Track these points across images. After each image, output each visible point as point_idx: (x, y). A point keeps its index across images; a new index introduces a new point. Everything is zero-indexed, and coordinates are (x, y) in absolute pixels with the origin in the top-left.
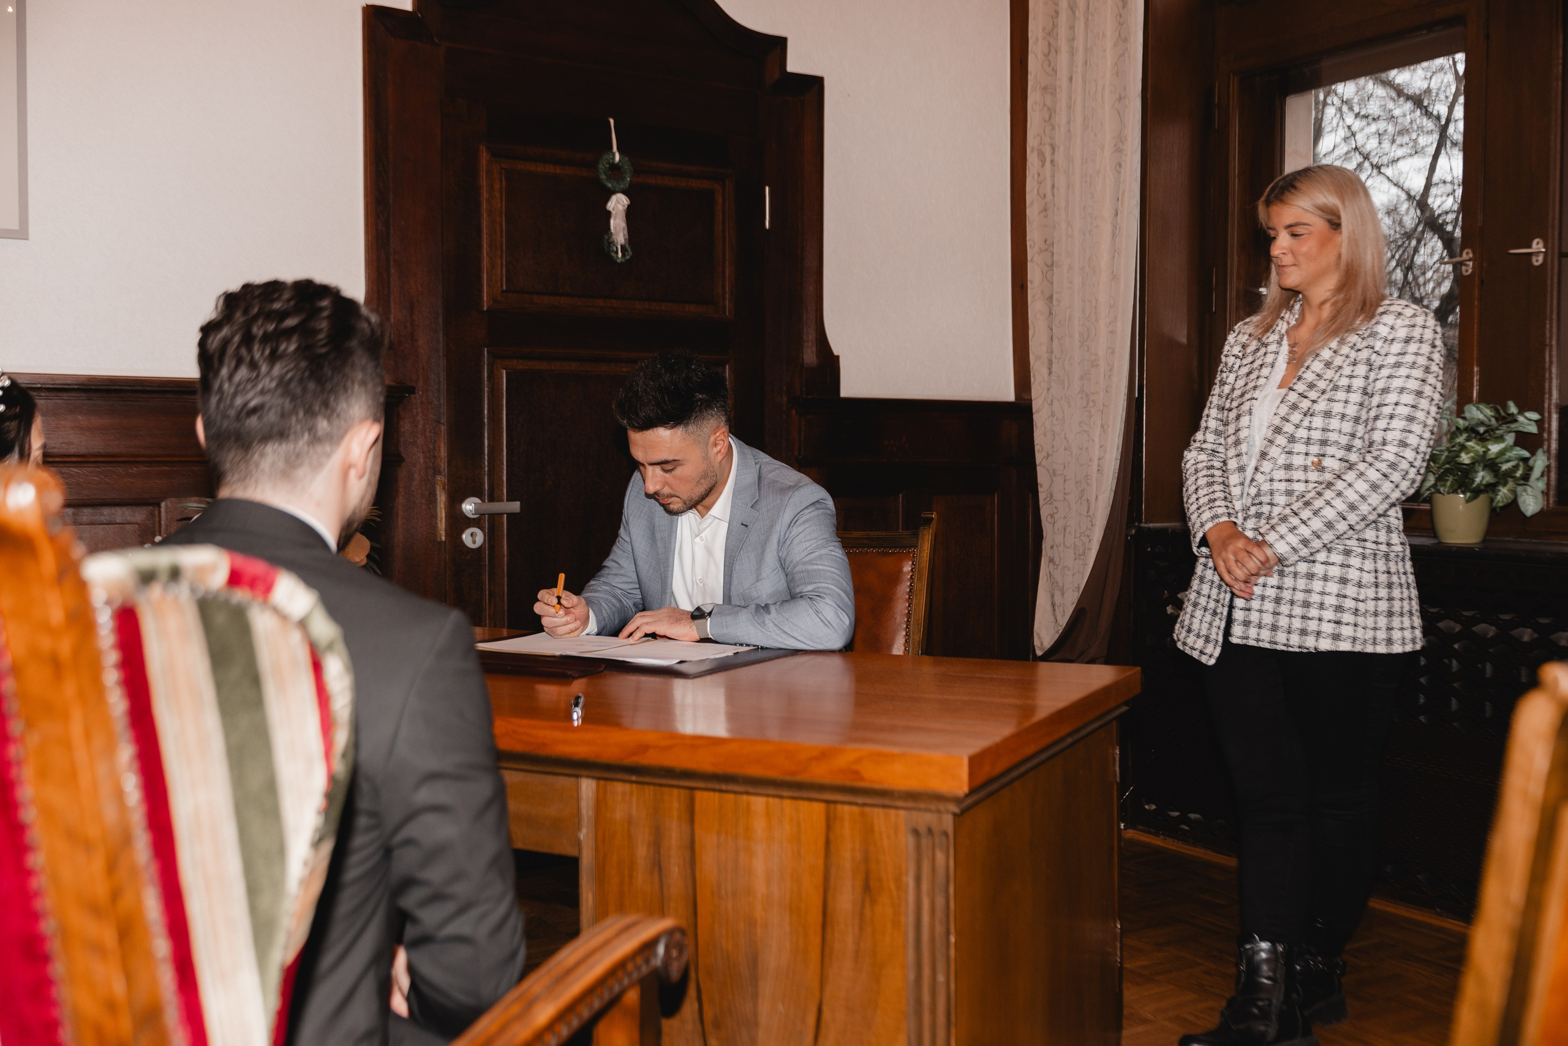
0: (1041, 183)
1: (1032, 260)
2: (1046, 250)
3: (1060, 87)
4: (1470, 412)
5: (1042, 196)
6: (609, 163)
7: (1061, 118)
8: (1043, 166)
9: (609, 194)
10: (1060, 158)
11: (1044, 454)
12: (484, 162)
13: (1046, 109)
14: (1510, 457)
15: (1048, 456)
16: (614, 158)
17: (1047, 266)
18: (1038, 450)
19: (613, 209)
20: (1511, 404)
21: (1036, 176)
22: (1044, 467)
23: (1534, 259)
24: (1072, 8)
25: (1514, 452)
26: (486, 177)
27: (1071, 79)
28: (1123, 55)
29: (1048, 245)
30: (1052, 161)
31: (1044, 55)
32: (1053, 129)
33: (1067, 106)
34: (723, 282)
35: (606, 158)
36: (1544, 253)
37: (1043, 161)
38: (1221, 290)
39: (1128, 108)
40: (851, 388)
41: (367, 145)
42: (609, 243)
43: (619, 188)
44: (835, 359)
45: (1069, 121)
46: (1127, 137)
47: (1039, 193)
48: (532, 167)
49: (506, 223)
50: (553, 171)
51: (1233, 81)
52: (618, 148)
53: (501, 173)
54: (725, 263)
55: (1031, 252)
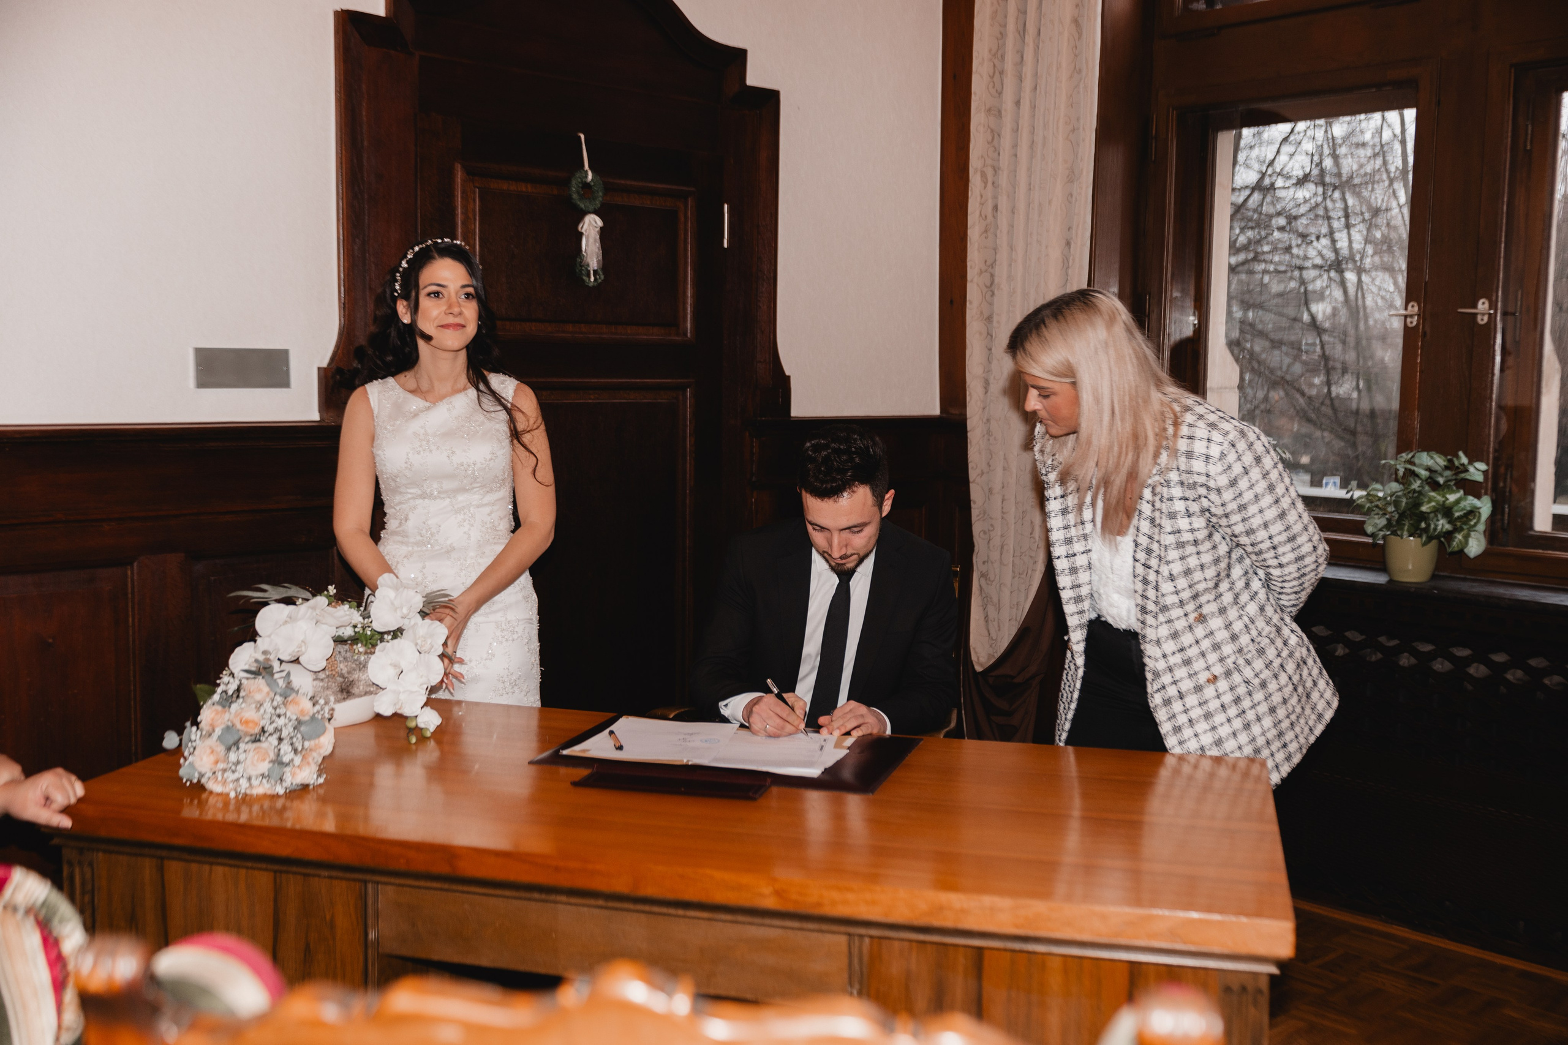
0: (983, 204)
1: (972, 281)
2: (986, 271)
3: (1005, 111)
4: (1420, 458)
5: (983, 216)
6: (582, 182)
7: (1006, 141)
8: (985, 187)
9: (581, 215)
10: (1003, 180)
11: (978, 471)
12: (459, 180)
13: (989, 130)
14: (1465, 506)
15: (983, 473)
16: (586, 177)
17: (986, 287)
18: (972, 468)
19: (586, 231)
20: (1461, 454)
21: (979, 198)
22: (978, 484)
23: (1479, 317)
24: (1022, 32)
25: (1468, 502)
26: (462, 197)
27: (1018, 103)
28: (1077, 86)
29: (990, 266)
30: (993, 183)
31: (990, 76)
32: (997, 152)
33: (1013, 130)
34: (685, 303)
35: (578, 175)
36: (1490, 314)
37: (986, 183)
38: (1154, 316)
39: (1084, 140)
40: (800, 408)
41: (341, 163)
42: (581, 266)
43: (591, 208)
44: (787, 380)
45: (1015, 146)
46: (1082, 170)
47: (981, 214)
48: (504, 186)
49: (480, 246)
50: (524, 189)
51: (1172, 116)
52: (589, 166)
53: (474, 193)
54: (687, 284)
55: (972, 273)
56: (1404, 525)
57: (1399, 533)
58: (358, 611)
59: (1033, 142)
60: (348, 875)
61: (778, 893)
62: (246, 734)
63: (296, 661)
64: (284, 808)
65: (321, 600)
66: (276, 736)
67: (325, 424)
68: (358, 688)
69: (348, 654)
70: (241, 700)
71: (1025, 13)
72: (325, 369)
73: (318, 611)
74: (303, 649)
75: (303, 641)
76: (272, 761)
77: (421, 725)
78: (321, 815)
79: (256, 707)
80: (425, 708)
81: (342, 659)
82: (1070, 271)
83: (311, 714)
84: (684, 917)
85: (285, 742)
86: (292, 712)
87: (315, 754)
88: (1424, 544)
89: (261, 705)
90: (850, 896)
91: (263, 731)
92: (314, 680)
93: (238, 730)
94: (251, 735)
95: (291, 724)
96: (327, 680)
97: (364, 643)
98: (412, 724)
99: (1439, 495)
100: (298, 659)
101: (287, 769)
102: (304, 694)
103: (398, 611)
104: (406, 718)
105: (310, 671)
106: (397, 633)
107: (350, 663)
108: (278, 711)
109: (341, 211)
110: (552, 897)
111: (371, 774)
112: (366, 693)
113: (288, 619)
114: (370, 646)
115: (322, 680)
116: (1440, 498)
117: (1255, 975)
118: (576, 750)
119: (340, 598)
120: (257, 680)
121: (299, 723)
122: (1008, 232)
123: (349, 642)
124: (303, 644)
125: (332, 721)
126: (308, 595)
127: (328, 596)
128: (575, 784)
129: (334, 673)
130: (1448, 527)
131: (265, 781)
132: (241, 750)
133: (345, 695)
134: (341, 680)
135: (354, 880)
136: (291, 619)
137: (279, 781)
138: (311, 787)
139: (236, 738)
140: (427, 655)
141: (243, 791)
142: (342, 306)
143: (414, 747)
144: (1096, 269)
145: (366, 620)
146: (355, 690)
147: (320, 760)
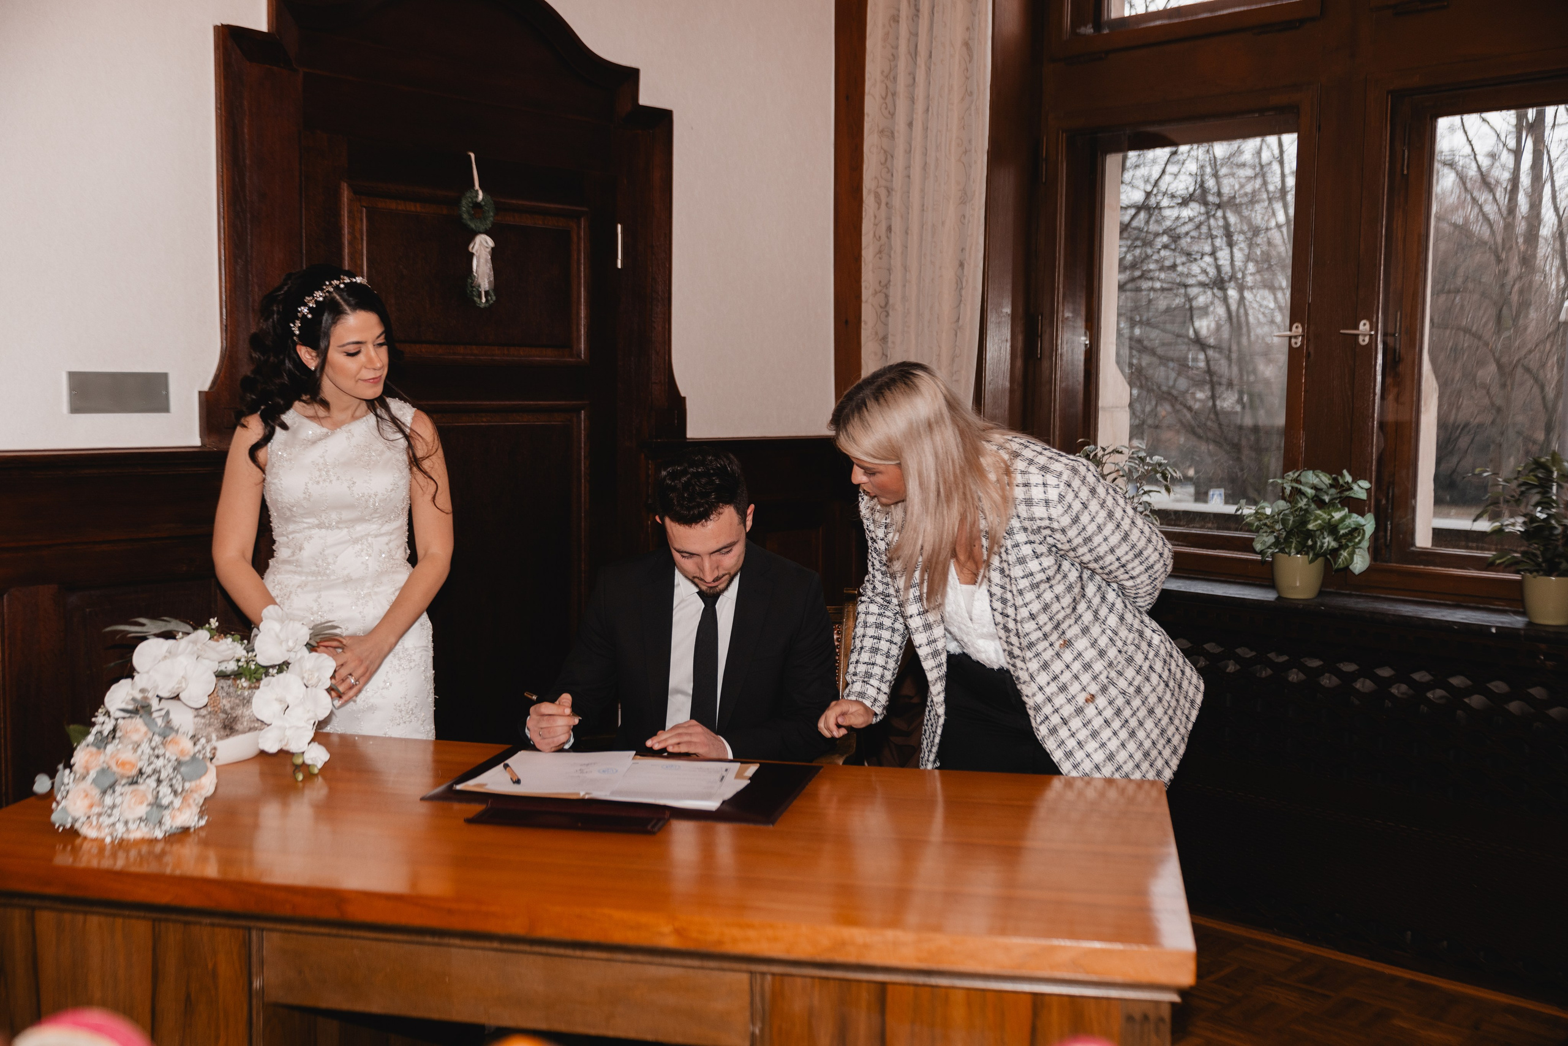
0: (876, 225)
1: (866, 302)
2: (880, 292)
3: (898, 132)
4: (1306, 477)
5: (878, 238)
6: (472, 202)
7: (899, 163)
8: (879, 208)
9: (472, 235)
10: (897, 200)
12: (346, 200)
13: (882, 151)
14: (1349, 523)
16: (477, 196)
17: (881, 307)
19: (477, 251)
20: (1345, 472)
21: (872, 218)
23: (1361, 338)
24: (914, 54)
25: (1352, 519)
26: (349, 217)
27: (910, 125)
28: (969, 108)
29: (884, 286)
30: (887, 204)
31: (883, 98)
32: (890, 174)
33: (906, 151)
34: (578, 325)
35: (468, 194)
36: (1371, 335)
37: (879, 203)
38: (1046, 337)
39: (975, 162)
40: (697, 428)
41: (223, 182)
42: (472, 287)
43: (482, 228)
44: (683, 400)
45: (908, 167)
46: (974, 191)
47: (875, 236)
48: (393, 205)
49: (368, 267)
50: (413, 209)
51: (1062, 138)
52: (480, 186)
53: (361, 212)
54: (580, 304)
55: (866, 293)
56: (1292, 542)
57: (1287, 550)
58: (242, 644)
59: (926, 163)
60: (231, 922)
61: (678, 932)
62: (122, 777)
63: (177, 697)
64: (163, 853)
65: (203, 634)
66: (154, 777)
67: (206, 450)
68: (242, 724)
69: (232, 690)
70: (117, 741)
71: (917, 35)
72: (206, 392)
73: (199, 646)
74: (184, 685)
75: (183, 677)
76: (149, 804)
77: (308, 762)
78: (202, 859)
79: (133, 748)
80: (312, 744)
81: (224, 694)
82: (963, 292)
83: (192, 753)
84: (582, 958)
85: (164, 783)
86: (171, 753)
87: (196, 796)
88: (1311, 562)
89: (139, 746)
90: (751, 933)
91: (141, 772)
92: (195, 717)
93: (114, 773)
94: (128, 777)
95: (170, 764)
96: (209, 716)
97: (248, 677)
98: (299, 761)
99: (1325, 513)
100: (178, 695)
101: (167, 813)
102: (184, 733)
103: (284, 644)
104: (293, 754)
105: (191, 708)
106: (283, 667)
107: (233, 699)
108: (156, 752)
109: (222, 231)
110: (446, 940)
111: (256, 815)
112: (250, 730)
113: (167, 654)
114: (255, 680)
115: (204, 717)
116: (1326, 516)
117: (1157, 1003)
118: (470, 785)
119: (223, 631)
120: (134, 720)
121: (179, 763)
122: (902, 253)
123: (233, 677)
124: (183, 680)
125: (214, 761)
126: (188, 628)
127: (210, 630)
128: (470, 821)
129: (216, 709)
130: (1334, 544)
131: (142, 824)
132: (117, 793)
133: (228, 731)
134: (224, 716)
135: (238, 927)
136: (170, 654)
137: (158, 825)
138: (192, 830)
139: (112, 780)
140: (314, 689)
141: (119, 836)
142: (224, 328)
143: (301, 785)
144: (989, 290)
145: (250, 654)
146: (239, 727)
147: (201, 801)
